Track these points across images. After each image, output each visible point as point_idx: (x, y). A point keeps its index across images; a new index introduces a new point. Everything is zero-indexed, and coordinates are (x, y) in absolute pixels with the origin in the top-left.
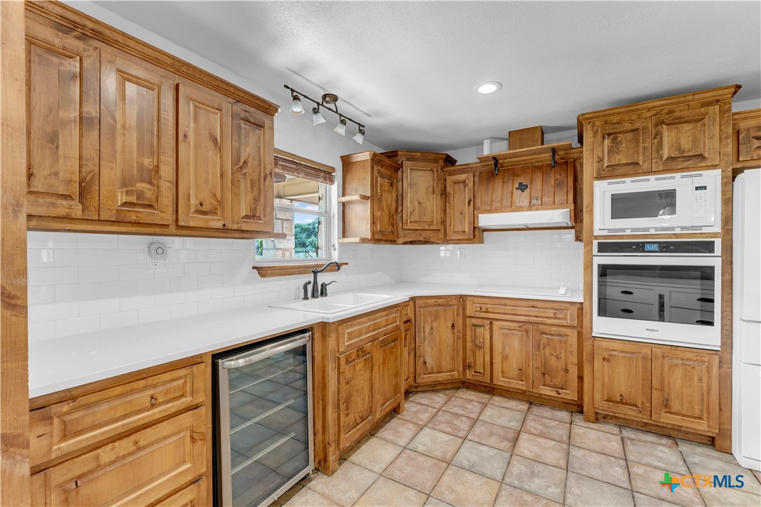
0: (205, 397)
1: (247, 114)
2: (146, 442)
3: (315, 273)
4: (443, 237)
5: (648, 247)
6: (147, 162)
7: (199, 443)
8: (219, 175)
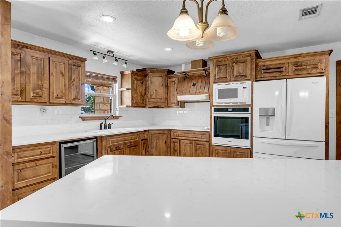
0: (56, 154)
1: (74, 63)
2: (39, 164)
3: (105, 119)
4: (166, 105)
5: (229, 110)
6: (40, 83)
7: (54, 168)
8: (64, 85)
